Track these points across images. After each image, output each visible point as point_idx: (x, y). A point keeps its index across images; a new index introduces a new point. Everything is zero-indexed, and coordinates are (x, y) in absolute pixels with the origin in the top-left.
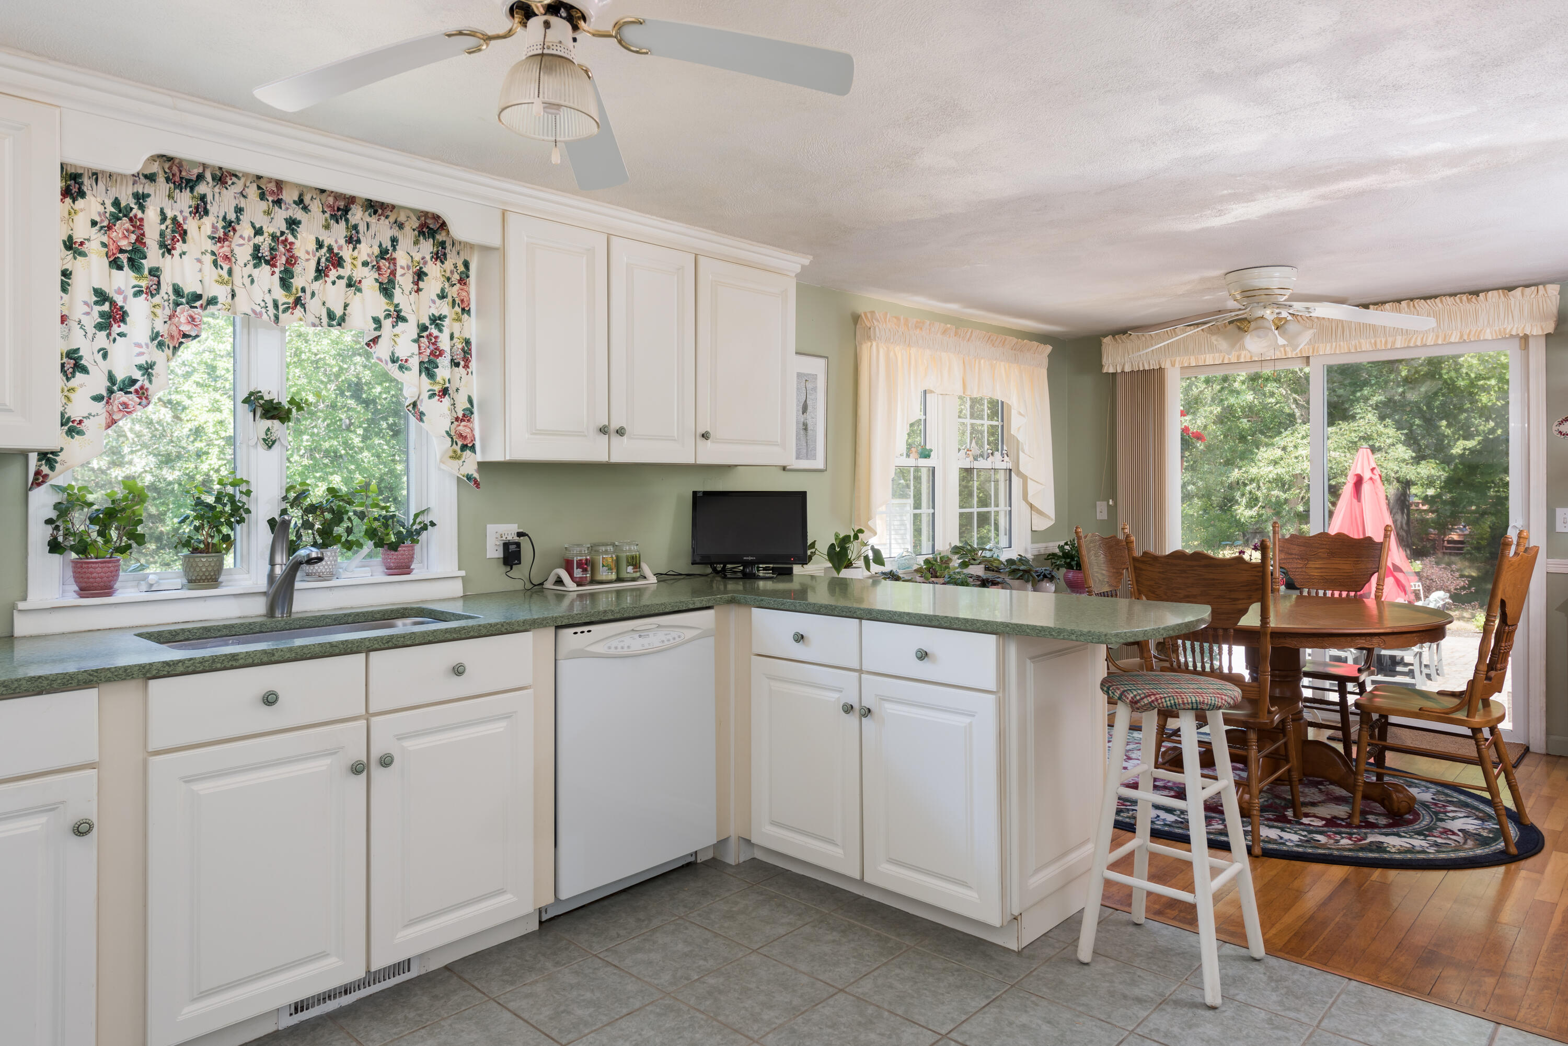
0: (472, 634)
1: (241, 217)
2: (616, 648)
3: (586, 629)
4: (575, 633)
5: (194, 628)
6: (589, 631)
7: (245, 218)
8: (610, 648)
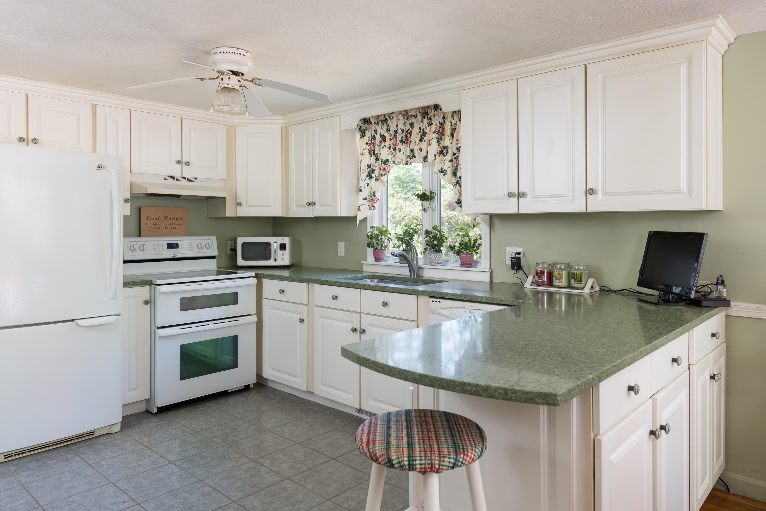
0: (389, 290)
1: (398, 128)
2: (455, 315)
3: (438, 300)
4: (433, 301)
5: (385, 276)
6: (440, 302)
7: (399, 128)
8: (451, 314)
